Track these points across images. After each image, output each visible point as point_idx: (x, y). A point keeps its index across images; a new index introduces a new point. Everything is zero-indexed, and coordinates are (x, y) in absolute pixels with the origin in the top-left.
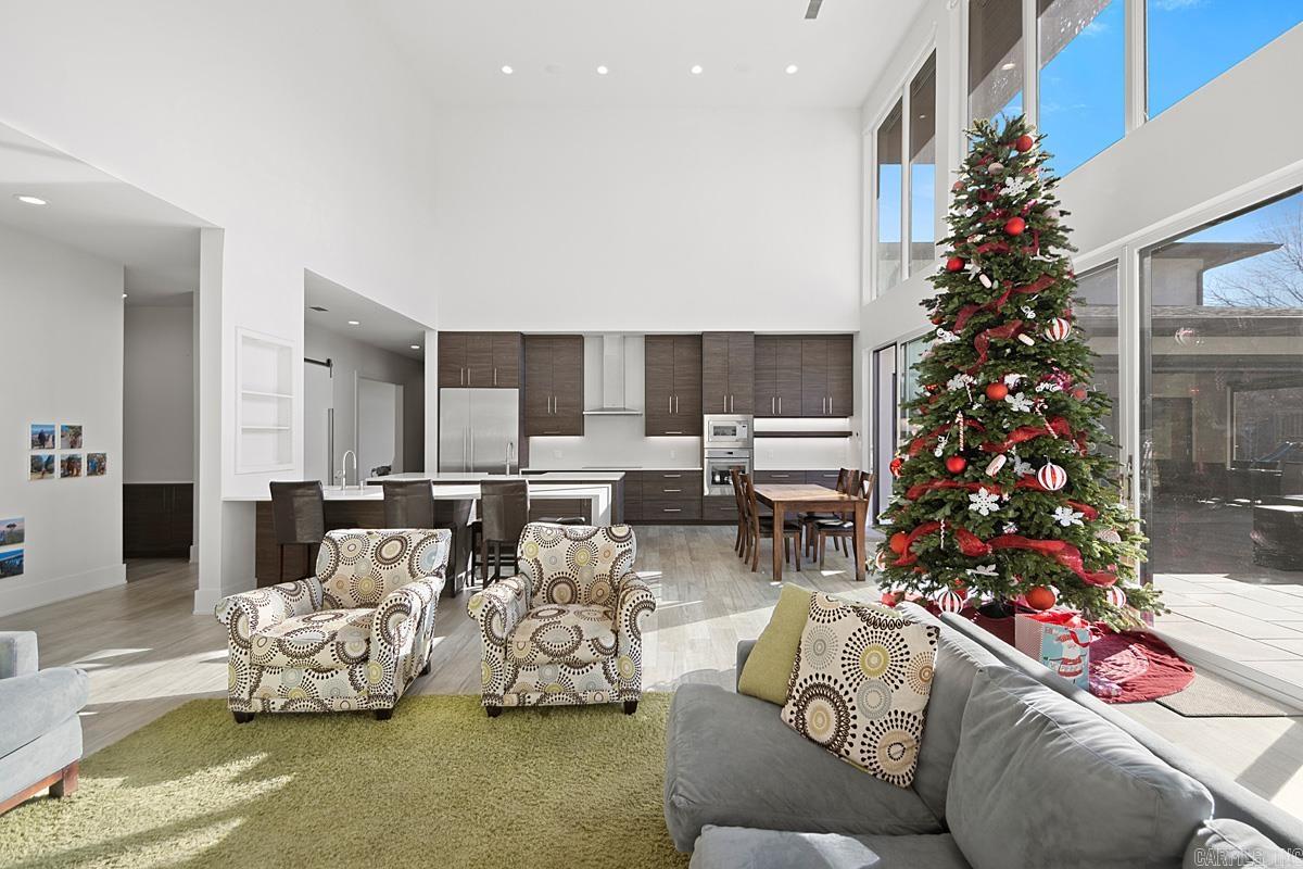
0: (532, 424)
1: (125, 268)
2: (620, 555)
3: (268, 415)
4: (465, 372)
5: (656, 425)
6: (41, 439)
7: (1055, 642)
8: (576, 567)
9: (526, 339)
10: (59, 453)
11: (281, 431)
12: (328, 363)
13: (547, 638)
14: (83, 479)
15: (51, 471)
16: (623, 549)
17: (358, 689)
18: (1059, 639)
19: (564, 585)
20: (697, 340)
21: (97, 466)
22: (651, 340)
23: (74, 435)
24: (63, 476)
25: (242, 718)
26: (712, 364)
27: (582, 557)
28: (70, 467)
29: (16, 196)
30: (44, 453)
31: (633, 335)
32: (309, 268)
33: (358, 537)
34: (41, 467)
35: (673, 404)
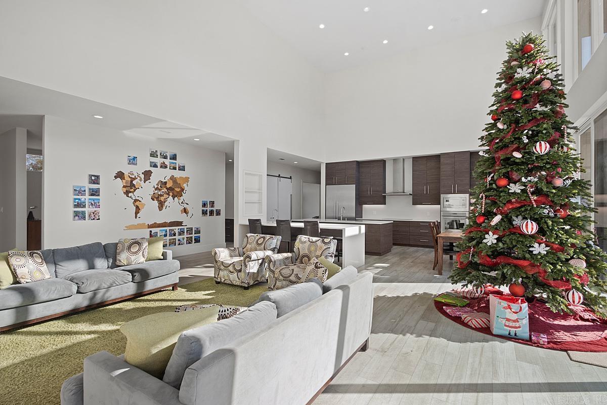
0: (361, 200)
1: (226, 153)
2: (325, 249)
3: (255, 197)
4: (335, 178)
5: (417, 200)
6: (204, 205)
7: (502, 309)
8: (310, 252)
9: (359, 163)
10: (209, 209)
11: (260, 203)
12: (291, 178)
13: (283, 272)
14: (215, 217)
15: (207, 214)
16: (327, 247)
17: (239, 279)
18: (504, 308)
19: (306, 258)
20: (437, 157)
21: (218, 213)
22: (415, 159)
23: (212, 203)
24: (210, 215)
25: (218, 283)
26: (445, 169)
27: (313, 248)
28: (211, 213)
29: (193, 139)
30: (205, 209)
31: (408, 158)
32: (270, 148)
33: (253, 236)
34: (204, 213)
35: (426, 189)
